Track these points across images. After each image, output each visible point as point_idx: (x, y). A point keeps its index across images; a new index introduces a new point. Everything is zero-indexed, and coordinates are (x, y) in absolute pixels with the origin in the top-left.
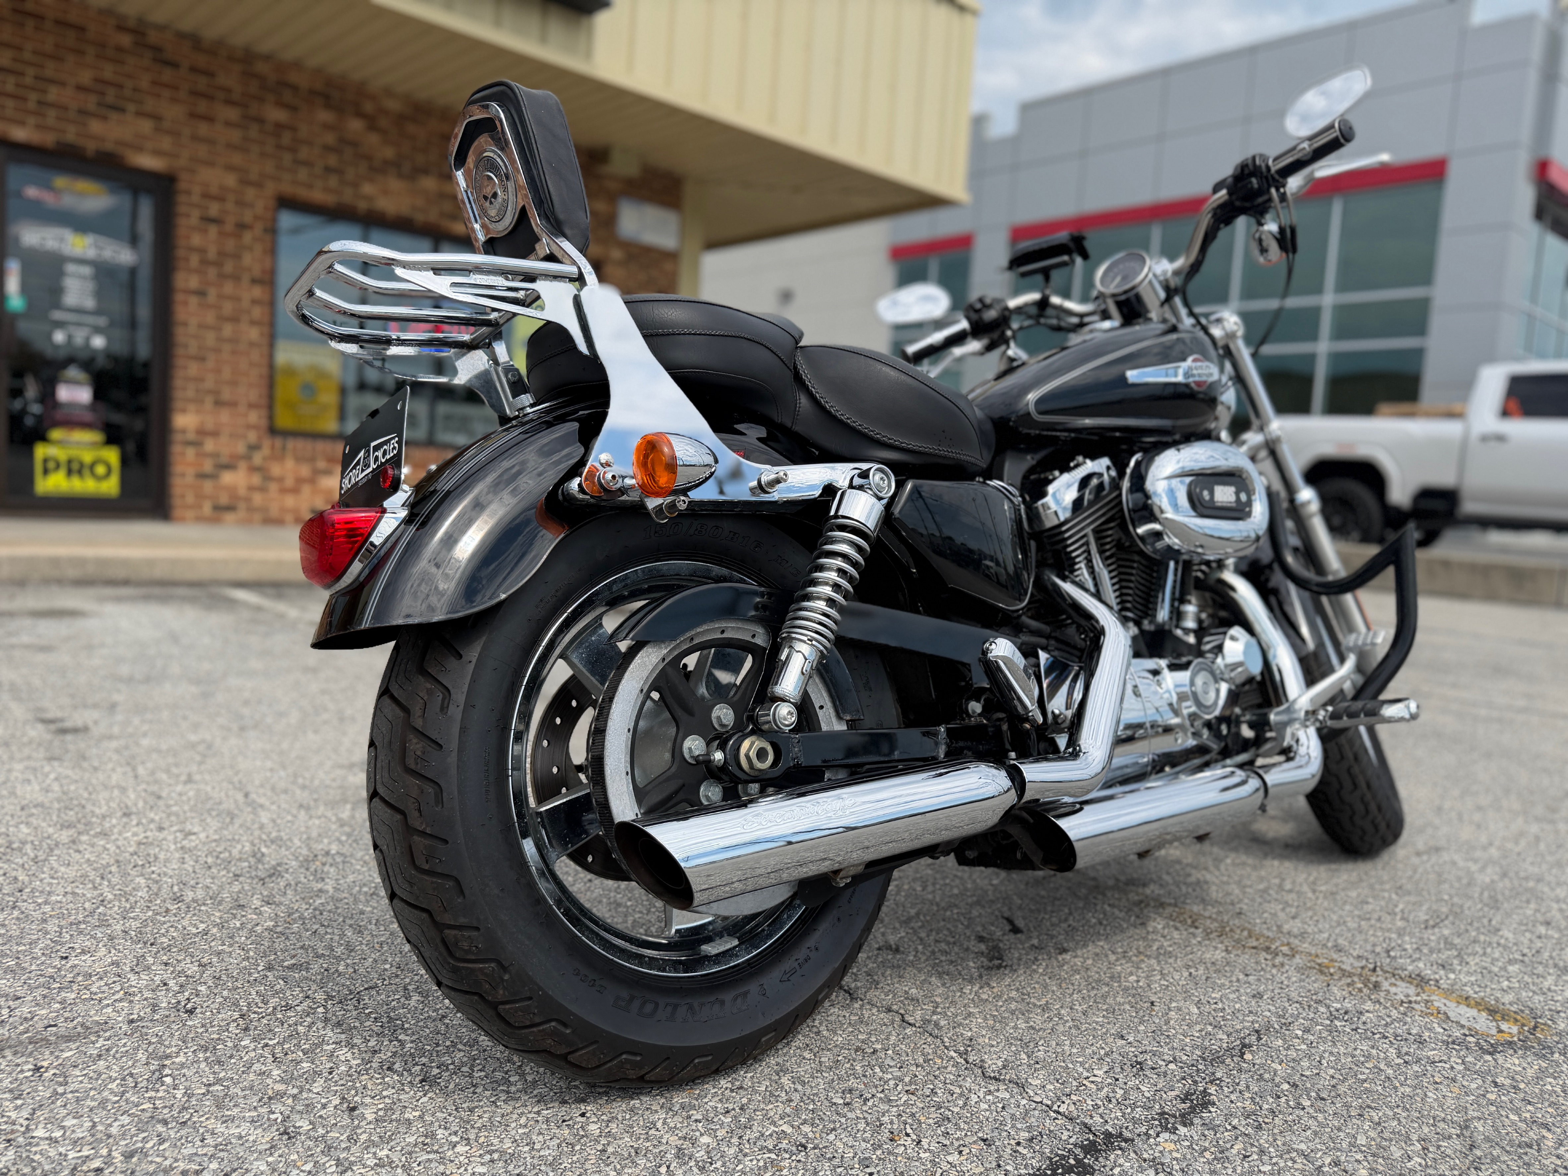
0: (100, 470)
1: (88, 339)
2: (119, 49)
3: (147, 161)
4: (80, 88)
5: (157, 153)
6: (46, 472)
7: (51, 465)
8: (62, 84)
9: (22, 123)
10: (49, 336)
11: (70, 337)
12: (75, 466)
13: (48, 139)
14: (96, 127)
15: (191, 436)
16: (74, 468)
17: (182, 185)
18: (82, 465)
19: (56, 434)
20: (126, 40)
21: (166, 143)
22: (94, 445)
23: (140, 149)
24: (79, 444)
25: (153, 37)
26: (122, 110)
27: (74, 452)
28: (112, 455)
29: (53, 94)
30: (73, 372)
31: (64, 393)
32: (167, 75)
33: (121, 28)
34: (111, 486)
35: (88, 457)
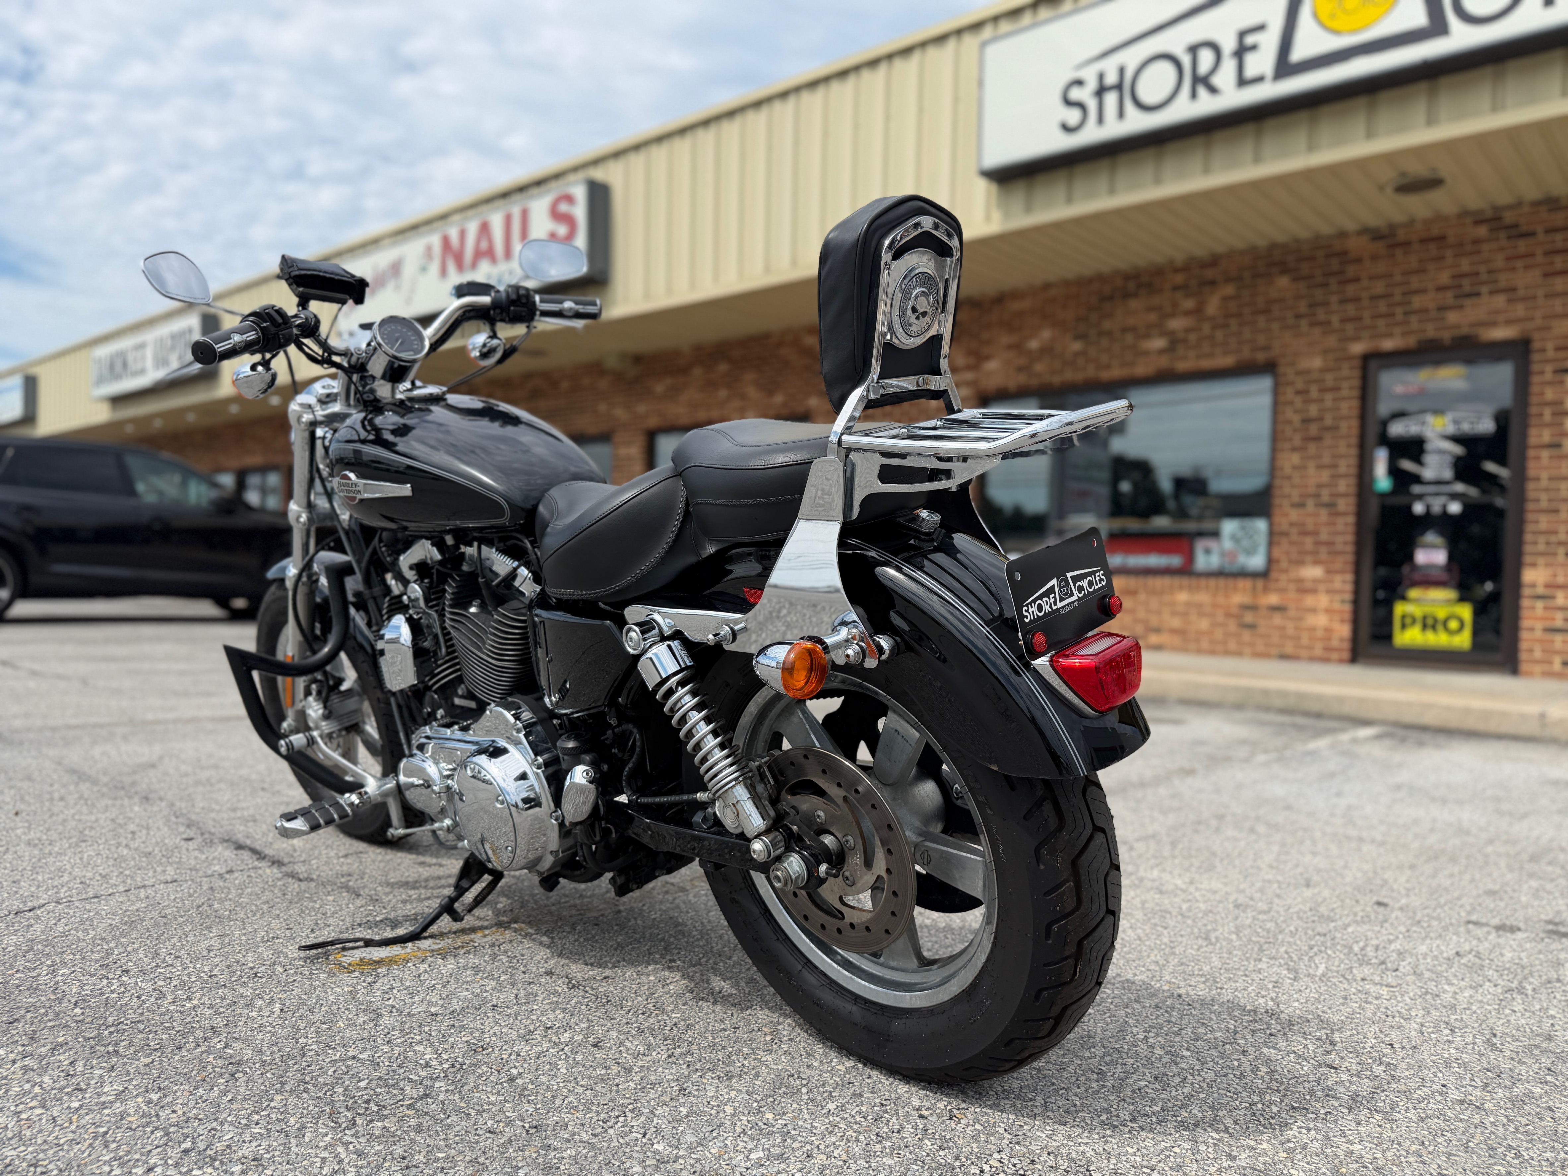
0: (1453, 625)
1: (1445, 506)
2: (1476, 241)
3: (1500, 333)
4: (1440, 289)
5: (1509, 322)
6: (1404, 626)
7: (1408, 621)
8: (1424, 291)
9: (1390, 335)
10: (1409, 508)
11: (1428, 507)
12: (1430, 622)
13: (1411, 342)
14: (1453, 317)
15: (1540, 590)
16: (1429, 624)
17: (1536, 345)
18: (1436, 620)
19: (1413, 593)
20: (1482, 231)
21: (1520, 310)
22: (1448, 602)
23: (1493, 324)
24: (1434, 601)
25: (1509, 217)
26: (1478, 294)
27: (1428, 609)
28: (1466, 612)
29: (1417, 302)
30: (1431, 537)
31: (1422, 557)
32: (1522, 246)
33: (1477, 223)
34: (1463, 640)
35: (1441, 614)
